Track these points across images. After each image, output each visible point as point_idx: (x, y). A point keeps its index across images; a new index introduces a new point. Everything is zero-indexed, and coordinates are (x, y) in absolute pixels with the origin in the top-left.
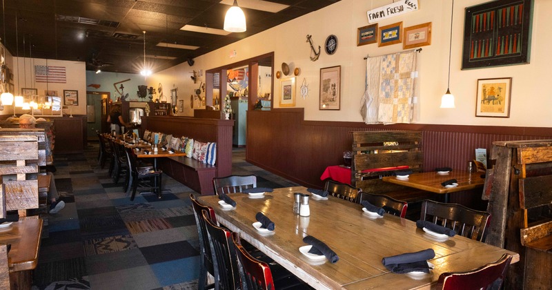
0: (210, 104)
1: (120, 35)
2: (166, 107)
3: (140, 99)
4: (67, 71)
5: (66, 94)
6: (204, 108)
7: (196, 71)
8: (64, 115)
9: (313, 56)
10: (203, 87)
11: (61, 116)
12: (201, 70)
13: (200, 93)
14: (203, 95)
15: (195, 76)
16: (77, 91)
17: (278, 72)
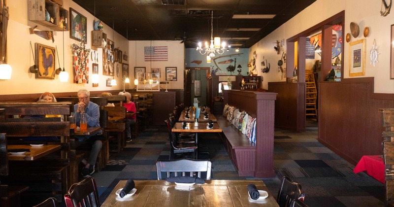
0: (290, 75)
1: (194, 11)
2: (256, 80)
3: (229, 73)
4: (169, 50)
5: (168, 71)
6: (285, 80)
7: (280, 41)
8: (160, 90)
9: (384, 10)
10: (284, 57)
11: (159, 90)
12: (284, 40)
13: (282, 64)
14: (284, 66)
15: (278, 46)
16: (176, 68)
17: (348, 34)
